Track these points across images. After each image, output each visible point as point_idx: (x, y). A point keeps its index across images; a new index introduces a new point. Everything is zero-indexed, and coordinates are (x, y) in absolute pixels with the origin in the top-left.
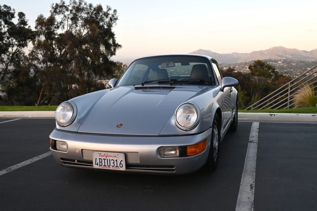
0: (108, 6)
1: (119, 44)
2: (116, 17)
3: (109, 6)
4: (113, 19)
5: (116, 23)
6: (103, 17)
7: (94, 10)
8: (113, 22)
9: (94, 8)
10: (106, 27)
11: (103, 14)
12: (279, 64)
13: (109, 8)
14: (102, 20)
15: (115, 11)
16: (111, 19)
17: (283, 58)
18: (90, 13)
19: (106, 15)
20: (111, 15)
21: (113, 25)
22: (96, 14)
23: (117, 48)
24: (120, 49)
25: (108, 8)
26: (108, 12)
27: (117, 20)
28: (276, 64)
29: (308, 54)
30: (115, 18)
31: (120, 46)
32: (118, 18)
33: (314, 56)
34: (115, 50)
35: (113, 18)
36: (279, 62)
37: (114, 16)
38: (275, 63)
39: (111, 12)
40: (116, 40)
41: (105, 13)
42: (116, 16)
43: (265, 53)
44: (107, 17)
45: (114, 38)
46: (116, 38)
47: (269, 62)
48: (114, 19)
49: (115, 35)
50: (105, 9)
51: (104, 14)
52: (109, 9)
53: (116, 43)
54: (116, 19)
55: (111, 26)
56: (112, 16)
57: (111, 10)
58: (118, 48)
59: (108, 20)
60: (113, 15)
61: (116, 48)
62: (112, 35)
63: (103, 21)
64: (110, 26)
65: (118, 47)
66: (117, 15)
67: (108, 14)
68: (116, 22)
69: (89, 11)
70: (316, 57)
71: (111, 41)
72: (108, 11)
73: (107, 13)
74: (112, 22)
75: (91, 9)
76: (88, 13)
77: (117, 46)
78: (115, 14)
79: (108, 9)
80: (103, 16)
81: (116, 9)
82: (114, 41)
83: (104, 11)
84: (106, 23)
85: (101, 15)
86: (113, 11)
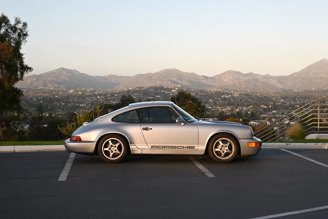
0: (17, 18)
1: (29, 66)
2: (25, 33)
3: (19, 19)
4: (21, 35)
5: (26, 40)
6: (8, 32)
8: (21, 38)
11: (9, 28)
12: (173, 93)
13: (18, 21)
14: (7, 35)
15: (25, 25)
16: (19, 35)
17: (178, 86)
19: (14, 29)
20: (20, 30)
21: (23, 43)
23: (26, 71)
24: (30, 72)
25: (16, 20)
26: (17, 26)
27: (28, 37)
28: (169, 94)
29: (210, 81)
31: (30, 69)
32: (28, 33)
33: (217, 83)
34: (22, 74)
35: (22, 33)
36: (173, 91)
37: (23, 31)
38: (168, 91)
39: (20, 26)
40: (24, 61)
42: (26, 31)
43: (154, 77)
44: (15, 32)
45: (22, 58)
46: (24, 58)
47: (159, 91)
48: (23, 35)
50: (12, 22)
51: (12, 28)
52: (18, 22)
53: (25, 65)
54: (26, 35)
57: (20, 23)
58: (27, 72)
59: (15, 35)
61: (24, 71)
62: (20, 56)
64: (18, 44)
65: (28, 70)
66: (27, 29)
67: (16, 29)
68: (26, 38)
70: (219, 85)
72: (16, 24)
73: (15, 27)
77: (25, 68)
78: (25, 29)
79: (16, 22)
80: (9, 30)
81: (27, 22)
82: (22, 63)
83: (11, 24)
84: (12, 40)
85: (7, 30)
86: (22, 25)
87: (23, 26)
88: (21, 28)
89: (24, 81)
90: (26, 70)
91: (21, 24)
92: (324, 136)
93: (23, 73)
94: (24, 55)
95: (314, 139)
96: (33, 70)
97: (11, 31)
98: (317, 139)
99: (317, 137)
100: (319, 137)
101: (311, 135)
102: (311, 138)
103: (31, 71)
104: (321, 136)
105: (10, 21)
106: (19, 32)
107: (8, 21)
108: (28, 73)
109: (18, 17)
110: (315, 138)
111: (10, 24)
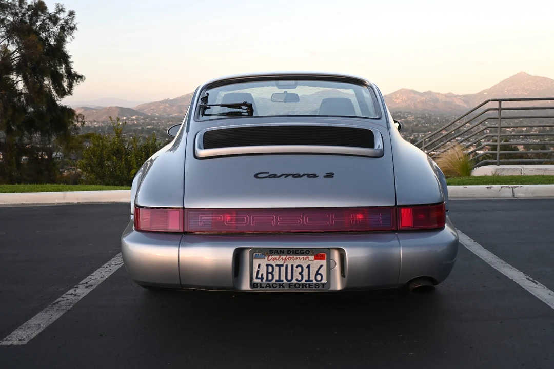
0: (58, 4)
1: (79, 73)
2: (72, 25)
3: (62, 6)
4: (66, 28)
6: (46, 24)
7: (28, 10)
8: (66, 33)
9: (29, 6)
10: (52, 42)
11: (47, 18)
13: (60, 8)
14: (43, 27)
15: (72, 14)
16: (62, 28)
18: (19, 13)
19: (54, 20)
20: (63, 21)
21: (68, 39)
22: (31, 17)
23: (75, 81)
24: (81, 82)
25: (58, 7)
26: (58, 15)
27: (75, 30)
30: (71, 27)
31: (81, 77)
32: (77, 26)
34: (70, 86)
35: (67, 26)
37: (69, 22)
39: (63, 16)
40: (72, 67)
41: (50, 16)
42: (73, 22)
44: (55, 23)
45: (69, 62)
46: (71, 62)
48: (68, 28)
49: (72, 57)
50: (51, 10)
51: (50, 18)
52: (61, 10)
53: (74, 72)
54: (72, 29)
55: (64, 41)
56: (65, 22)
57: (64, 11)
58: (77, 81)
59: (56, 29)
60: (67, 20)
61: (73, 81)
62: (65, 58)
63: (47, 31)
64: (61, 40)
65: (78, 79)
66: (75, 21)
67: (58, 19)
69: (18, 11)
71: (62, 70)
72: (56, 13)
73: (55, 16)
74: (64, 34)
75: (21, 7)
76: (16, 14)
77: (74, 77)
78: (72, 20)
79: (58, 9)
80: (47, 21)
81: (74, 10)
82: (68, 69)
83: (50, 12)
84: (52, 35)
85: (44, 20)
86: (67, 13)
87: (69, 16)
88: (66, 18)
89: (73, 95)
90: (75, 79)
91: (65, 13)
92: (508, 169)
93: (72, 83)
94: (71, 57)
95: (488, 175)
96: (85, 79)
97: (49, 22)
98: (494, 175)
99: (494, 173)
100: (498, 172)
101: (482, 167)
102: (483, 174)
103: (83, 81)
104: (503, 169)
105: (48, 8)
106: (62, 25)
107: (46, 8)
108: (78, 83)
109: (61, 3)
110: (490, 174)
111: (48, 13)
